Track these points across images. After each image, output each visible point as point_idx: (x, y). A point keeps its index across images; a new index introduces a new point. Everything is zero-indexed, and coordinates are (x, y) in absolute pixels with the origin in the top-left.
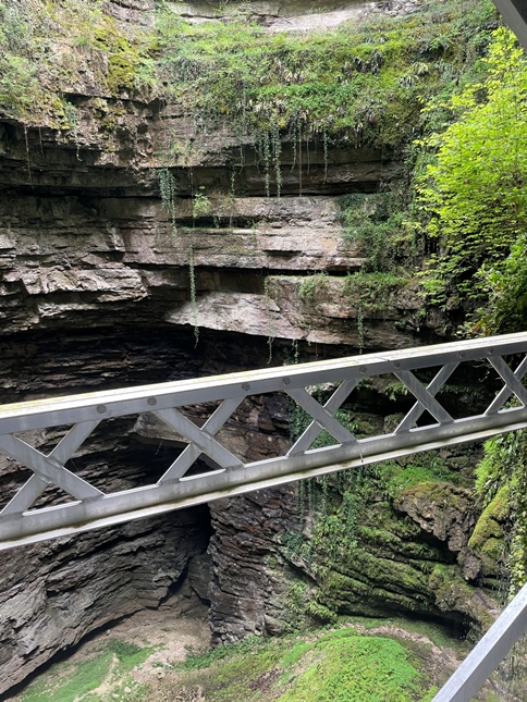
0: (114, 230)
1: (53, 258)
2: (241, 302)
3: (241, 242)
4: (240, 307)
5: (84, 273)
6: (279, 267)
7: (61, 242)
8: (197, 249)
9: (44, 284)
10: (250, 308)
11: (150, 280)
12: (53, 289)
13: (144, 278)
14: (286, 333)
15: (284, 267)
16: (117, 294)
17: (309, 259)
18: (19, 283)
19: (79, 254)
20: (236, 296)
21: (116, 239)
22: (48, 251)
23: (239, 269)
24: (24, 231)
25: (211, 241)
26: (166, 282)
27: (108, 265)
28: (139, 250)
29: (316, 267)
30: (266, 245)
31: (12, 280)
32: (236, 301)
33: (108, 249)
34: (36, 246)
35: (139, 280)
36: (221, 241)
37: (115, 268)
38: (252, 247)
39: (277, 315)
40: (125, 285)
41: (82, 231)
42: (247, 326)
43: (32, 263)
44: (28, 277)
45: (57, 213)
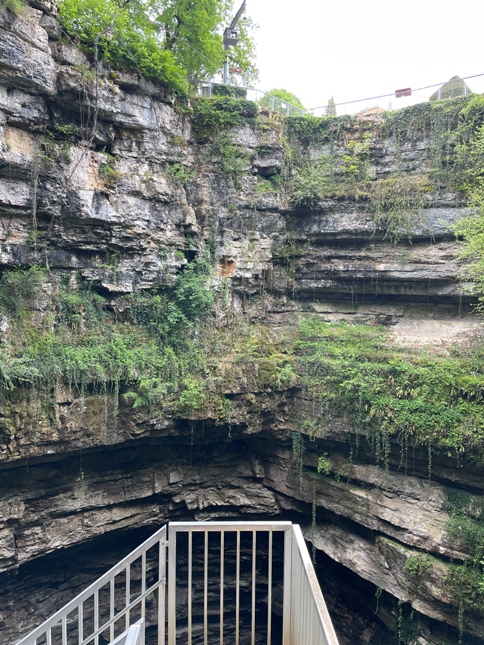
0: (257, 462)
1: (209, 484)
2: (356, 546)
3: (356, 502)
4: (354, 550)
5: (231, 493)
6: (388, 533)
7: (216, 472)
8: (319, 493)
9: (201, 502)
10: (363, 554)
11: (282, 503)
12: (206, 505)
13: (277, 501)
14: (394, 590)
15: (393, 535)
16: (255, 508)
17: (416, 538)
18: (183, 502)
19: (229, 479)
20: (352, 537)
21: (258, 469)
22: (205, 479)
23: (353, 521)
24: (190, 467)
25: (332, 491)
26: (294, 508)
27: (250, 485)
28: (275, 480)
29: (422, 546)
30: (377, 512)
31: (178, 501)
32: (352, 542)
33: (251, 474)
34: (197, 477)
35: (273, 501)
36: (340, 494)
37: (255, 488)
38: (365, 509)
39: (386, 571)
40: (262, 503)
41: (233, 463)
42: (359, 569)
43: (193, 488)
44: (189, 498)
45: (215, 454)
